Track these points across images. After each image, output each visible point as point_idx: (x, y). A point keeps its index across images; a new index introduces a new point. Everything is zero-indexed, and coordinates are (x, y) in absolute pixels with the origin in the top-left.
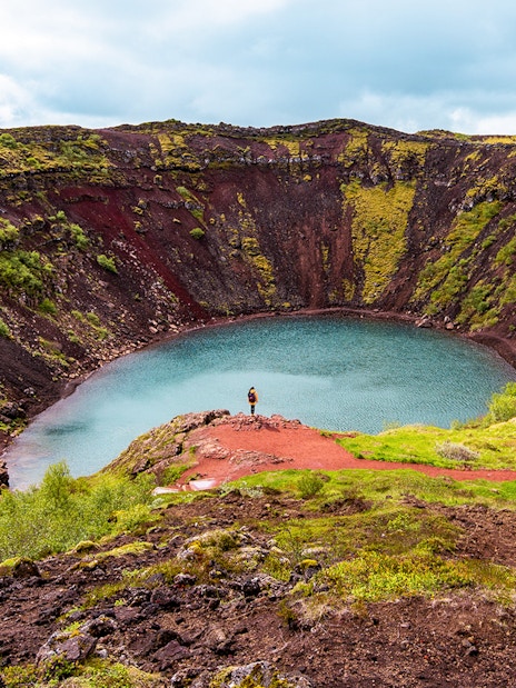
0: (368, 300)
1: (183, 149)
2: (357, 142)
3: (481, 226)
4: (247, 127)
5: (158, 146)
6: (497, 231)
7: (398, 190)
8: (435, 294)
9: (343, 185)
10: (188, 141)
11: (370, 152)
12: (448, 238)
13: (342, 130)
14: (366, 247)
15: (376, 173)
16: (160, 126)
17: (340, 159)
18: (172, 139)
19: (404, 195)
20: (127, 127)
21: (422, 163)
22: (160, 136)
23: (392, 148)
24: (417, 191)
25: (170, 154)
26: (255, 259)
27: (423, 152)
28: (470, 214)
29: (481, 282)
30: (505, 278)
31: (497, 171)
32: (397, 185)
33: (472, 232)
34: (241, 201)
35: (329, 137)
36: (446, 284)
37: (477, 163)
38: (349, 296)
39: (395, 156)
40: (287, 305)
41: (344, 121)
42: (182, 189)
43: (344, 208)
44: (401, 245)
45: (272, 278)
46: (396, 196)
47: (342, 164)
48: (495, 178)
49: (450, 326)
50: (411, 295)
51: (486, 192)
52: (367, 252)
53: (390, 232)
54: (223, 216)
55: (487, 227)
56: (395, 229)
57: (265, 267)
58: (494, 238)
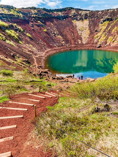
0: (84, 43)
1: (37, 13)
2: (73, 12)
3: (106, 26)
4: (49, 9)
5: (31, 12)
6: (110, 26)
7: (85, 21)
8: (99, 40)
9: (72, 21)
10: (38, 11)
11: (77, 14)
12: (99, 29)
13: (69, 10)
14: (81, 33)
15: (79, 18)
16: (31, 8)
17: (71, 16)
18: (34, 11)
19: (86, 22)
20: (23, 8)
21: (89, 15)
22: (31, 10)
23: (81, 13)
24: (89, 21)
25: (35, 14)
26: (58, 36)
27: (89, 13)
28: (103, 24)
29: (110, 36)
30: (116, 35)
31: (107, 14)
32: (84, 20)
33: (104, 28)
34: (52, 24)
35: (67, 11)
36: (101, 38)
37: (101, 14)
38: (80, 43)
39: (82, 14)
40: (67, 45)
41: (70, 8)
42: (39, 22)
43: (74, 25)
44: (89, 32)
45: (63, 40)
46: (85, 22)
47: (71, 17)
48: (107, 16)
49: (105, 46)
50: (94, 41)
51: (106, 19)
52: (81, 34)
53: (85, 29)
54: (49, 27)
55: (107, 26)
56: (86, 29)
57: (61, 37)
58: (110, 28)
